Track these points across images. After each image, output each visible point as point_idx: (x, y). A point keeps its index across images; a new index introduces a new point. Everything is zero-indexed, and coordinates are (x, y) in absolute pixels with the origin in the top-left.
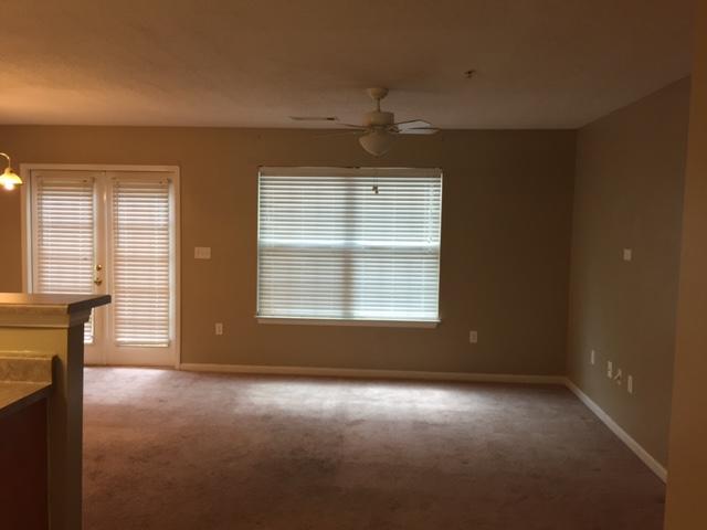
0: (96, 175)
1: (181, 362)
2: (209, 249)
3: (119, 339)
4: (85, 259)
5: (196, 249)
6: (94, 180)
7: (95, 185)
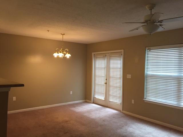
0: (107, 54)
1: (123, 110)
2: (130, 75)
3: (110, 100)
4: (103, 77)
5: (127, 75)
6: (106, 56)
7: (106, 57)
